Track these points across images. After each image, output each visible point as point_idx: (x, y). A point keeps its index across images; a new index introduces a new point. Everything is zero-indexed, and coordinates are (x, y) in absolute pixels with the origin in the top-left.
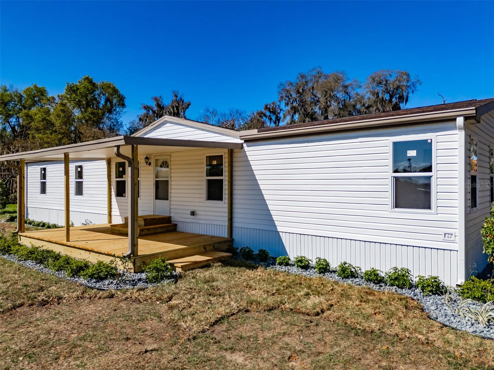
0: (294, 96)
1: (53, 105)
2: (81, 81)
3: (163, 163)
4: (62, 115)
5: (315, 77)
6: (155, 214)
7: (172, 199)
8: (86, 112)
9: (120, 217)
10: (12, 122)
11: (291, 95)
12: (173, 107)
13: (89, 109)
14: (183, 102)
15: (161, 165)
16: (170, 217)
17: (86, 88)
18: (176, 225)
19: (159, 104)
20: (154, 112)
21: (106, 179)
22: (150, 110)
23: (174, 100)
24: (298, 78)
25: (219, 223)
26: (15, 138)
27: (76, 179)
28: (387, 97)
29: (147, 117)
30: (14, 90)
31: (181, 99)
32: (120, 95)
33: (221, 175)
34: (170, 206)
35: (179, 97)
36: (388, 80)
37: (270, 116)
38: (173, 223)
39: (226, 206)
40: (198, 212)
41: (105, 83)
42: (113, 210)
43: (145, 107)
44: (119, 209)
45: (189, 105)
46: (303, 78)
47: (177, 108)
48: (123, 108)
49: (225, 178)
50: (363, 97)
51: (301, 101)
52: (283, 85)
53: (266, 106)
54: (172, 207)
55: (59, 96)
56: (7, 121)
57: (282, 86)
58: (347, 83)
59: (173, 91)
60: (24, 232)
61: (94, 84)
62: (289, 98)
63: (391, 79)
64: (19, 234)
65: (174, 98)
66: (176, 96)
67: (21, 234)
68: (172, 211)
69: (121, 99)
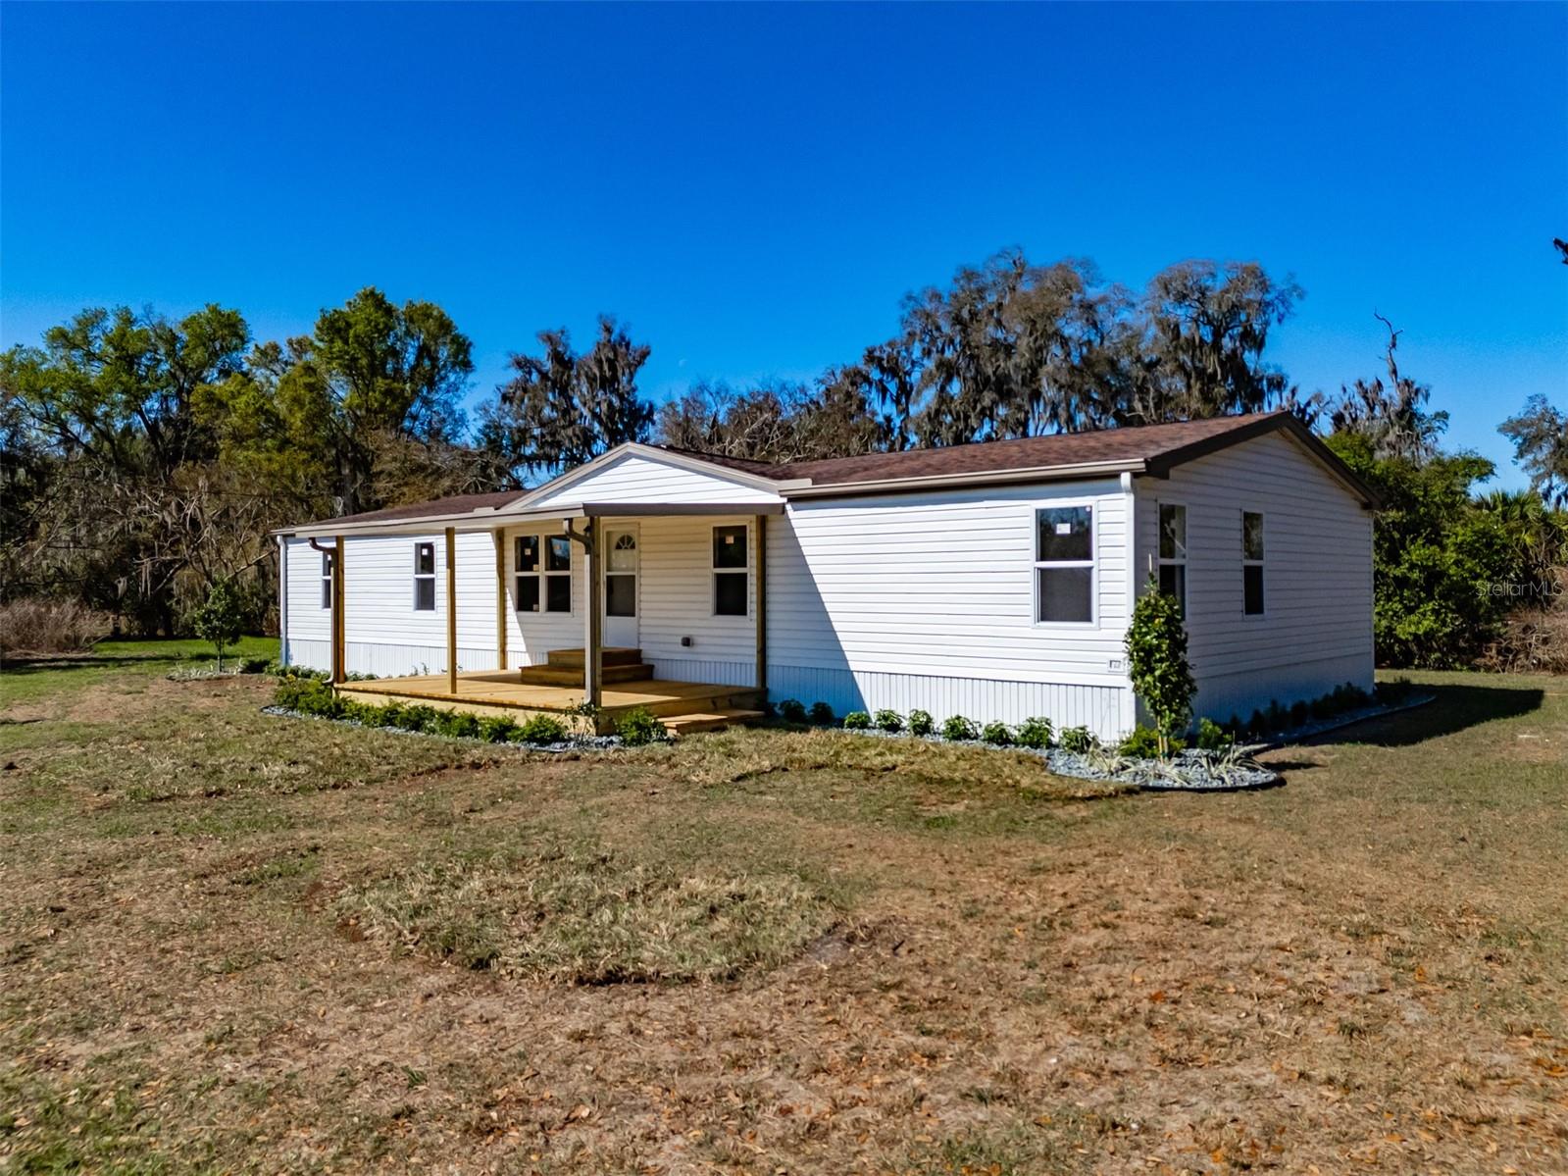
0: (946, 329)
1: (275, 368)
2: (355, 300)
3: (622, 539)
4: (307, 397)
5: (1006, 276)
6: (606, 645)
7: (643, 614)
8: (368, 388)
9: (527, 652)
10: (148, 411)
11: (938, 329)
12: (599, 362)
13: (380, 380)
14: (628, 345)
15: (618, 544)
16: (639, 652)
17: (373, 322)
18: (652, 667)
19: (559, 352)
20: (544, 376)
21: (495, 574)
22: (533, 370)
23: (603, 341)
24: (956, 280)
25: (739, 659)
27: (416, 574)
28: (1207, 333)
29: (525, 390)
30: (155, 321)
31: (623, 338)
32: (458, 336)
33: (744, 564)
34: (638, 629)
36: (1207, 288)
37: (881, 381)
38: (645, 662)
39: (754, 625)
40: (698, 640)
41: (418, 304)
42: (509, 640)
43: (518, 363)
44: (525, 638)
45: (645, 354)
46: (969, 281)
47: (612, 364)
48: (466, 373)
49: (751, 570)
50: (1137, 336)
51: (966, 345)
52: (915, 299)
53: (871, 352)
54: (642, 630)
55: (290, 343)
56: (135, 410)
57: (912, 303)
58: (1092, 293)
59: (601, 316)
60: (345, 683)
61: (389, 311)
62: (932, 336)
63: (1218, 285)
64: (336, 685)
65: (602, 336)
66: (609, 330)
67: (340, 686)
68: (642, 638)
69: (462, 347)
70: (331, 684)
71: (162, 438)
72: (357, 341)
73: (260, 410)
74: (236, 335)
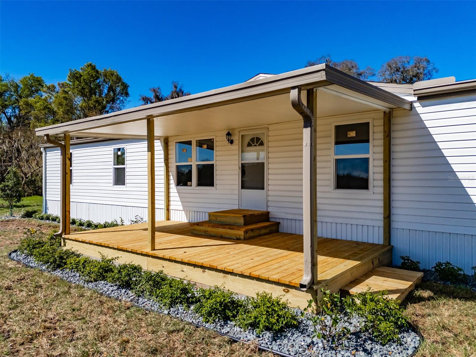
1: (53, 94)
2: (84, 67)
3: (252, 140)
4: (65, 102)
6: (241, 208)
7: (270, 188)
8: (89, 100)
9: (183, 212)
10: (7, 113)
13: (94, 96)
14: (182, 93)
15: (249, 143)
16: (268, 213)
17: (90, 74)
18: (279, 223)
19: (157, 95)
22: (148, 101)
23: (174, 91)
26: (12, 128)
27: (114, 165)
30: (10, 80)
31: (181, 90)
32: (124, 83)
33: (366, 151)
34: (267, 198)
35: (179, 87)
38: (273, 220)
39: (379, 197)
41: (108, 70)
42: (171, 203)
43: (143, 99)
44: (182, 202)
48: (127, 97)
49: (374, 155)
54: (270, 198)
55: (59, 85)
56: (2, 112)
59: (173, 82)
60: (69, 234)
61: (97, 72)
64: (63, 236)
65: (174, 89)
66: (176, 87)
67: (66, 236)
68: (269, 204)
69: (125, 87)
70: (60, 235)
71: (12, 122)
72: (84, 82)
73: (46, 108)
74: (40, 85)
